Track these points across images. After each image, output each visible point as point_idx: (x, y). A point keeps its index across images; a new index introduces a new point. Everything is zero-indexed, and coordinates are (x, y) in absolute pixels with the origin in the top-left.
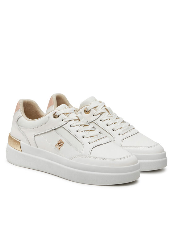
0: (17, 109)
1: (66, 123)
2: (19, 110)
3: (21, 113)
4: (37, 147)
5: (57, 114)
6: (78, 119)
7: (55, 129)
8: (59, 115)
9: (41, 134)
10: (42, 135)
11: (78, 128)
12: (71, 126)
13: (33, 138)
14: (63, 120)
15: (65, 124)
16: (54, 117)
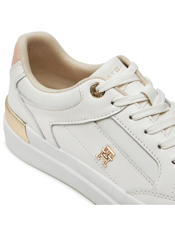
0: (15, 60)
1: (121, 111)
2: (20, 62)
3: (23, 68)
4: (59, 147)
5: (100, 89)
6: (146, 99)
7: (95, 122)
8: (104, 92)
9: (65, 125)
10: (67, 127)
11: (147, 124)
12: (131, 118)
13: (50, 129)
14: (112, 103)
15: (118, 113)
16: (94, 95)
